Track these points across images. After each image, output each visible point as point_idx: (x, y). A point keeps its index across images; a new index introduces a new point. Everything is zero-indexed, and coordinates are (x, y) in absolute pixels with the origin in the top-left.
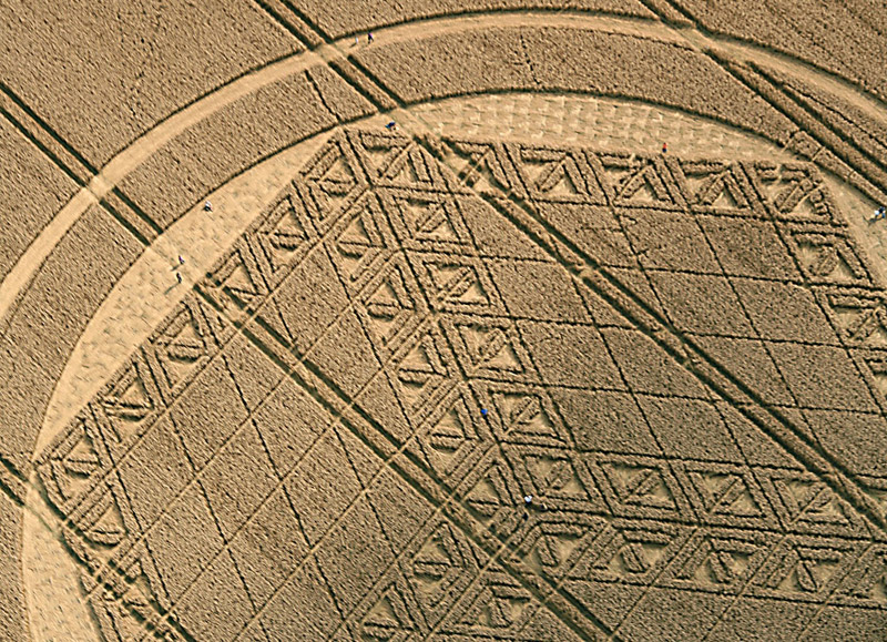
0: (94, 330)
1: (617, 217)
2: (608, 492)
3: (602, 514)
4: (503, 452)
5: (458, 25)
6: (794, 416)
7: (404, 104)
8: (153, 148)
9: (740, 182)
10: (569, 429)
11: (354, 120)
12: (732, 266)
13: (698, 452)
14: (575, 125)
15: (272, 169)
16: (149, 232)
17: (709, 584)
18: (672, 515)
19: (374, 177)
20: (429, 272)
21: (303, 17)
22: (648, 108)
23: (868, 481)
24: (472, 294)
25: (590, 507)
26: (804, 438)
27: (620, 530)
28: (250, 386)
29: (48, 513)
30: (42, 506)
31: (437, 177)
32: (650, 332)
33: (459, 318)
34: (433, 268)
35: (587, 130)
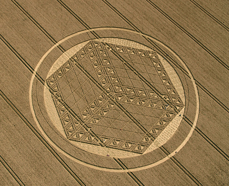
1: (129, 55)
2: (126, 91)
3: (125, 94)
4: (112, 85)
5: (108, 28)
6: (152, 84)
8: (65, 40)
9: (146, 53)
10: (121, 82)
11: (93, 39)
12: (144, 63)
13: (139, 87)
14: (124, 43)
16: (64, 51)
17: (139, 104)
18: (134, 95)
19: (96, 47)
20: (103, 60)
21: (87, 25)
22: (134, 42)
23: (161, 93)
24: (108, 63)
25: (123, 93)
26: (153, 87)
27: (127, 96)
28: (77, 72)
29: (48, 87)
30: (47, 86)
31: (104, 48)
32: (133, 71)
33: (106, 66)
35: (125, 44)
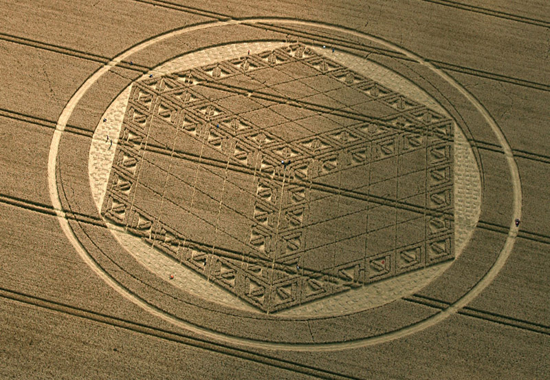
0: (91, 169)
1: (248, 76)
2: (307, 150)
3: (310, 157)
4: (264, 153)
5: (153, 42)
6: (348, 109)
7: (151, 69)
8: (72, 110)
9: (280, 54)
10: (280, 138)
11: (137, 78)
12: (296, 77)
13: (326, 129)
14: (213, 56)
15: (118, 102)
16: (89, 133)
18: (332, 149)
19: (157, 92)
20: (198, 112)
21: (97, 56)
22: (234, 45)
23: (385, 119)
25: (304, 157)
26: (356, 114)
27: (319, 159)
28: (161, 164)
29: (118, 228)
30: (114, 226)
31: (179, 85)
32: (285, 103)
33: (219, 120)
34: (198, 110)
35: (219, 56)
